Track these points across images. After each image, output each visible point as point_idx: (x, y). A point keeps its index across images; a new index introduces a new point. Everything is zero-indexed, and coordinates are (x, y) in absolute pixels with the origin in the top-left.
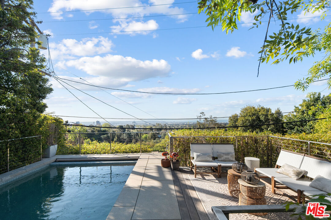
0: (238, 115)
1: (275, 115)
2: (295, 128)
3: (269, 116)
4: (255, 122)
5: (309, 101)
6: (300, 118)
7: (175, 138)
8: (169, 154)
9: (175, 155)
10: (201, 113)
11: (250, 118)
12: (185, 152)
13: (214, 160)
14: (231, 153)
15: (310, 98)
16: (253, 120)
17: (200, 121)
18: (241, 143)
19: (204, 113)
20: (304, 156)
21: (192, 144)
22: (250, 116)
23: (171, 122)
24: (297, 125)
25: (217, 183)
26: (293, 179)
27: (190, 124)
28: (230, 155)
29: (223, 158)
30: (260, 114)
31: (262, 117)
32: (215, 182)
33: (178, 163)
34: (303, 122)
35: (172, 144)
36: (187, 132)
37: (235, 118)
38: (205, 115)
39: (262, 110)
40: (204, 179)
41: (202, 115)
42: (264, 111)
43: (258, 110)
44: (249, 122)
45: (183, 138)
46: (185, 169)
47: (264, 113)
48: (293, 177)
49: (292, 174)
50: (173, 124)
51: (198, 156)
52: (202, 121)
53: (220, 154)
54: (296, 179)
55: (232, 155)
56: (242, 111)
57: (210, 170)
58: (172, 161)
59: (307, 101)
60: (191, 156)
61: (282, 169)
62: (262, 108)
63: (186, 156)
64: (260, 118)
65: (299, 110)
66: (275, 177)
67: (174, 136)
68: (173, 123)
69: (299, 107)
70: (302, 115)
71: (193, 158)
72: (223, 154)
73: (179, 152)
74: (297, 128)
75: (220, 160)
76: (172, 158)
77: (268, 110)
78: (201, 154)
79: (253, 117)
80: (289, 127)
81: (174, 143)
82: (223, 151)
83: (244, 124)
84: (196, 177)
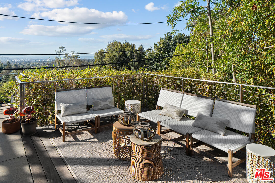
0: (104, 51)
1: (138, 52)
2: (155, 64)
3: (134, 52)
4: (121, 59)
5: (164, 39)
6: (158, 55)
7: (29, 85)
8: (18, 111)
9: (28, 111)
10: (61, 48)
11: (117, 54)
12: (45, 104)
13: (89, 109)
14: (110, 98)
15: (165, 36)
16: (120, 57)
17: (59, 58)
18: (118, 83)
19: (64, 48)
20: (184, 93)
21: (57, 91)
22: (117, 52)
23: (18, 59)
24: (156, 61)
25: (96, 143)
26: (177, 121)
27: (46, 61)
28: (108, 101)
29: (100, 106)
30: (126, 50)
31: (128, 53)
32: (93, 142)
33: (33, 124)
34: (160, 59)
35: (22, 94)
36: (47, 73)
37: (101, 54)
38: (65, 50)
39: (128, 46)
40: (77, 140)
41: (61, 50)
42: (130, 47)
43: (124, 46)
44: (116, 59)
45: (43, 83)
46: (46, 131)
47: (130, 49)
48: (176, 118)
49: (175, 115)
50: (21, 62)
51: (67, 108)
52: (62, 57)
53: (97, 101)
54: (179, 119)
55: (111, 100)
56: (108, 47)
57: (83, 124)
58: (24, 121)
59: (163, 39)
60: (56, 109)
61: (165, 110)
62: (128, 44)
63: (46, 110)
64: (126, 55)
65: (158, 47)
66: (161, 122)
67: (27, 81)
68: (21, 60)
69: (158, 44)
70: (160, 52)
71: (60, 112)
72: (101, 100)
73: (35, 105)
74: (156, 64)
75: (97, 108)
76: (24, 117)
77: (133, 46)
78: (72, 105)
79: (119, 53)
80: (150, 63)
81: (26, 92)
82: (100, 97)
83: (111, 60)
84: (64, 141)
